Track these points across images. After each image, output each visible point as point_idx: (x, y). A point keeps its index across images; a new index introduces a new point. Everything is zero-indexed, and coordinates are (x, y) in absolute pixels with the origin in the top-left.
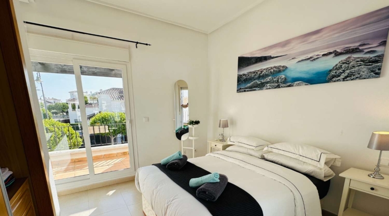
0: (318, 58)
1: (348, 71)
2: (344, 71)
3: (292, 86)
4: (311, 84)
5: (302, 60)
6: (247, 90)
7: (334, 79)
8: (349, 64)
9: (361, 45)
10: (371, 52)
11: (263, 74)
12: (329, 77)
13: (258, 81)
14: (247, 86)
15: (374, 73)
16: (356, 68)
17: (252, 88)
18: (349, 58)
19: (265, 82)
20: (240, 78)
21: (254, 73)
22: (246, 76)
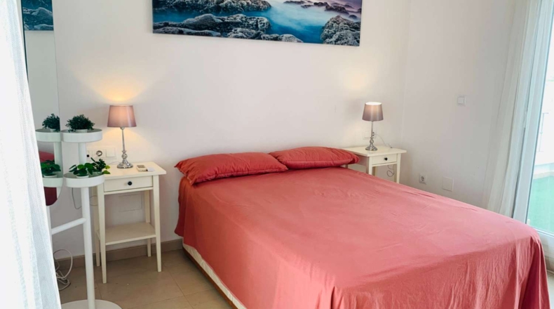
0: (309, 6)
1: (338, 33)
2: (335, 32)
3: (280, 40)
5: (291, 2)
6: (187, 30)
7: (327, 40)
8: (338, 24)
9: (346, 6)
10: (353, 17)
11: (226, 5)
12: (322, 36)
13: (214, 17)
14: (185, 22)
15: (356, 41)
16: (344, 32)
17: (201, 29)
18: (338, 17)
19: (232, 23)
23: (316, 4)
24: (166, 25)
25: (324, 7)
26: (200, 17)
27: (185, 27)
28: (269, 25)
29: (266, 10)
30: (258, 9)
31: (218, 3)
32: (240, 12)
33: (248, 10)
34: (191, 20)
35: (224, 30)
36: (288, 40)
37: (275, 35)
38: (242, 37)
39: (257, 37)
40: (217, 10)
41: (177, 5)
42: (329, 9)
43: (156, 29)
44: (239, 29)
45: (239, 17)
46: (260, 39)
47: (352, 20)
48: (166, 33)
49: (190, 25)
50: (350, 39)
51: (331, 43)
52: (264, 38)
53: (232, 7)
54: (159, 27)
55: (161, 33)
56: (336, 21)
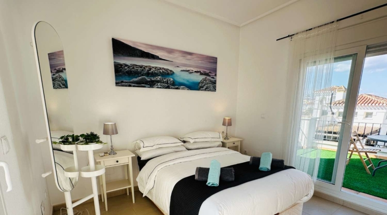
0: (192, 72)
2: (205, 85)
3: (179, 89)
5: (184, 71)
7: (201, 89)
9: (209, 72)
11: (152, 72)
12: (199, 87)
13: (146, 78)
14: (132, 80)
15: (214, 89)
16: (209, 85)
17: (140, 84)
18: (206, 78)
19: (155, 81)
20: (120, 68)
21: (141, 67)
22: (129, 67)
23: (195, 72)
24: (122, 82)
25: (199, 73)
26: (139, 78)
27: (132, 83)
28: (174, 82)
29: (172, 74)
30: (168, 74)
31: (148, 71)
32: (159, 76)
33: (163, 74)
34: (135, 79)
35: (151, 84)
36: (183, 89)
37: (176, 87)
38: (160, 88)
39: (168, 87)
40: (148, 74)
41: (127, 72)
42: (201, 74)
43: (117, 84)
44: (159, 84)
45: (159, 78)
46: (169, 88)
47: (212, 79)
48: (122, 86)
49: (135, 82)
50: (212, 88)
51: (203, 90)
52: (171, 88)
53: (155, 73)
54: (119, 83)
55: (120, 86)
56: (205, 80)
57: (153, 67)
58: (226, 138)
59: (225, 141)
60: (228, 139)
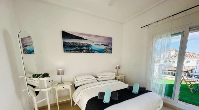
0: (100, 45)
2: (106, 50)
3: (94, 53)
4: (100, 53)
5: (96, 44)
6: (72, 51)
7: (105, 52)
9: (109, 45)
10: (110, 47)
13: (78, 48)
14: (71, 50)
15: (111, 52)
16: (108, 50)
17: (75, 51)
19: (83, 49)
20: (66, 44)
21: (76, 43)
22: (70, 44)
23: (102, 44)
24: (67, 50)
25: (104, 45)
26: (75, 48)
27: (71, 51)
28: (91, 50)
29: (90, 46)
30: (89, 46)
31: (79, 45)
32: (84, 47)
33: (86, 46)
34: (73, 49)
35: (81, 51)
36: (96, 53)
37: (93, 52)
38: (85, 52)
39: (89, 52)
40: (79, 46)
41: (69, 46)
42: (105, 45)
44: (84, 51)
45: (84, 48)
47: (110, 48)
48: (67, 52)
50: (110, 52)
51: (106, 53)
52: (90, 52)
53: (82, 46)
54: (65, 51)
55: (66, 52)
56: (107, 48)
57: (81, 43)
58: (117, 75)
59: (117, 76)
60: (118, 75)
